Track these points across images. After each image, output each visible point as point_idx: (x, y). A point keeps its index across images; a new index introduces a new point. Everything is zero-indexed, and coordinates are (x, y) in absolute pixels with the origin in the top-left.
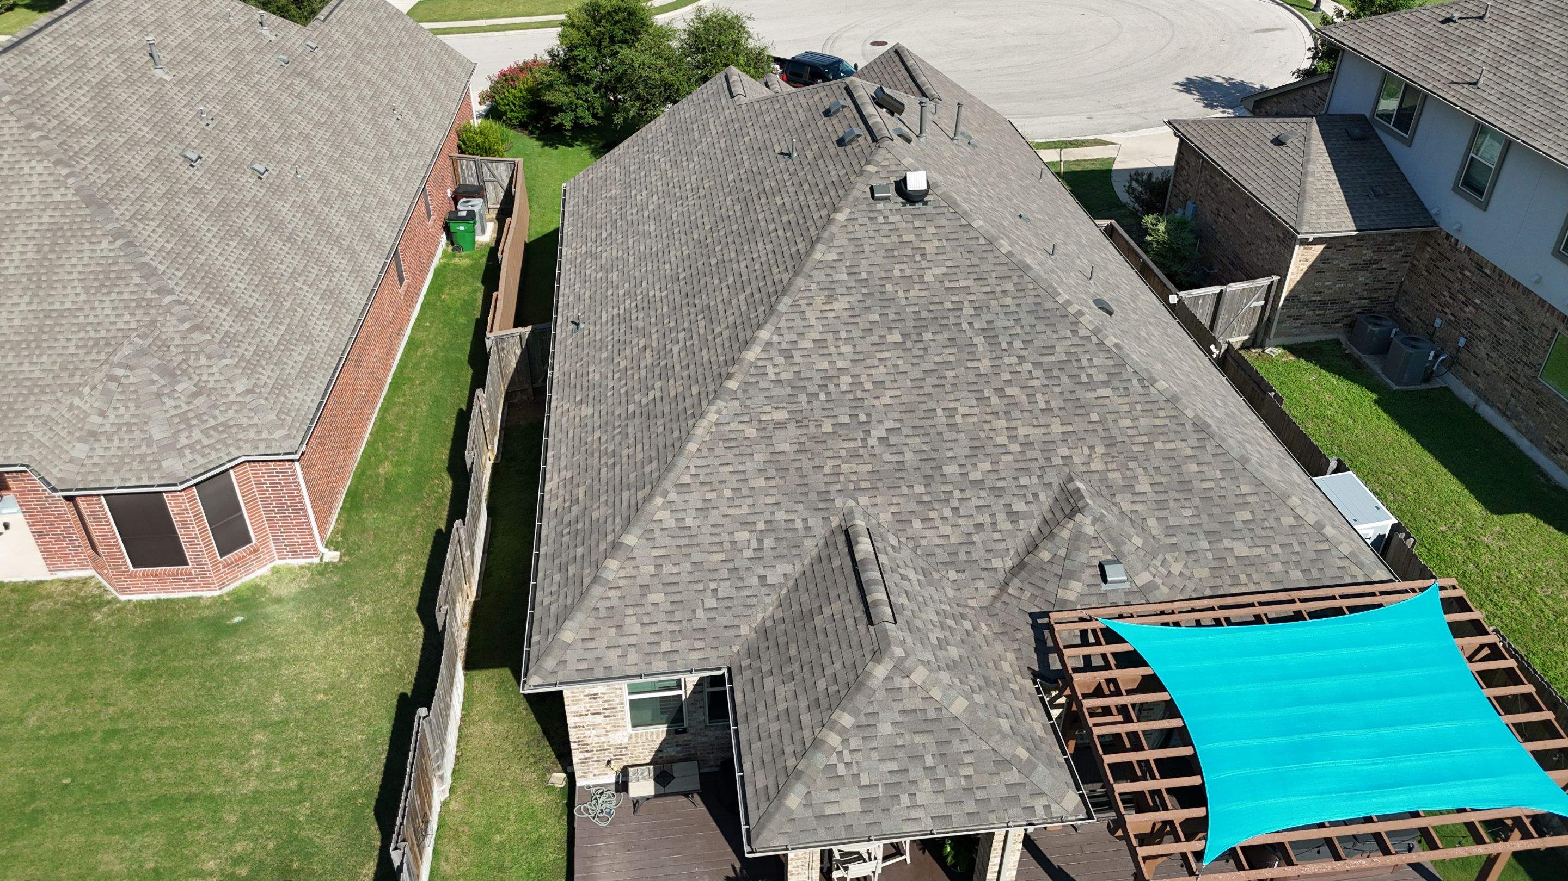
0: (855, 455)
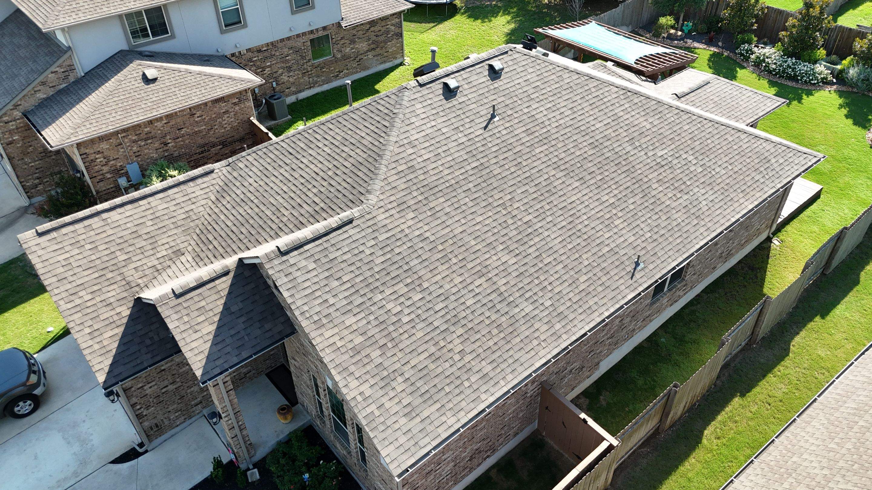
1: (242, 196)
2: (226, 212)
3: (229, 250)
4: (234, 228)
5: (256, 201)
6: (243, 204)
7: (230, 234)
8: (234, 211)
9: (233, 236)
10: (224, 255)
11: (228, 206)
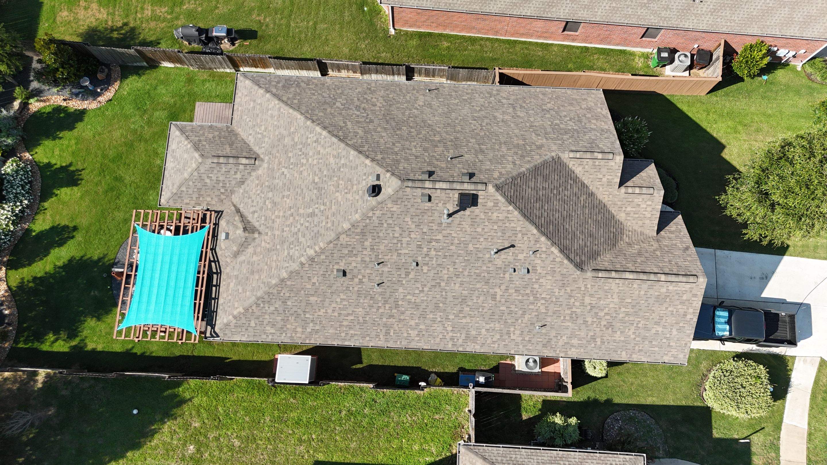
0: (280, 163)
10: (613, 217)
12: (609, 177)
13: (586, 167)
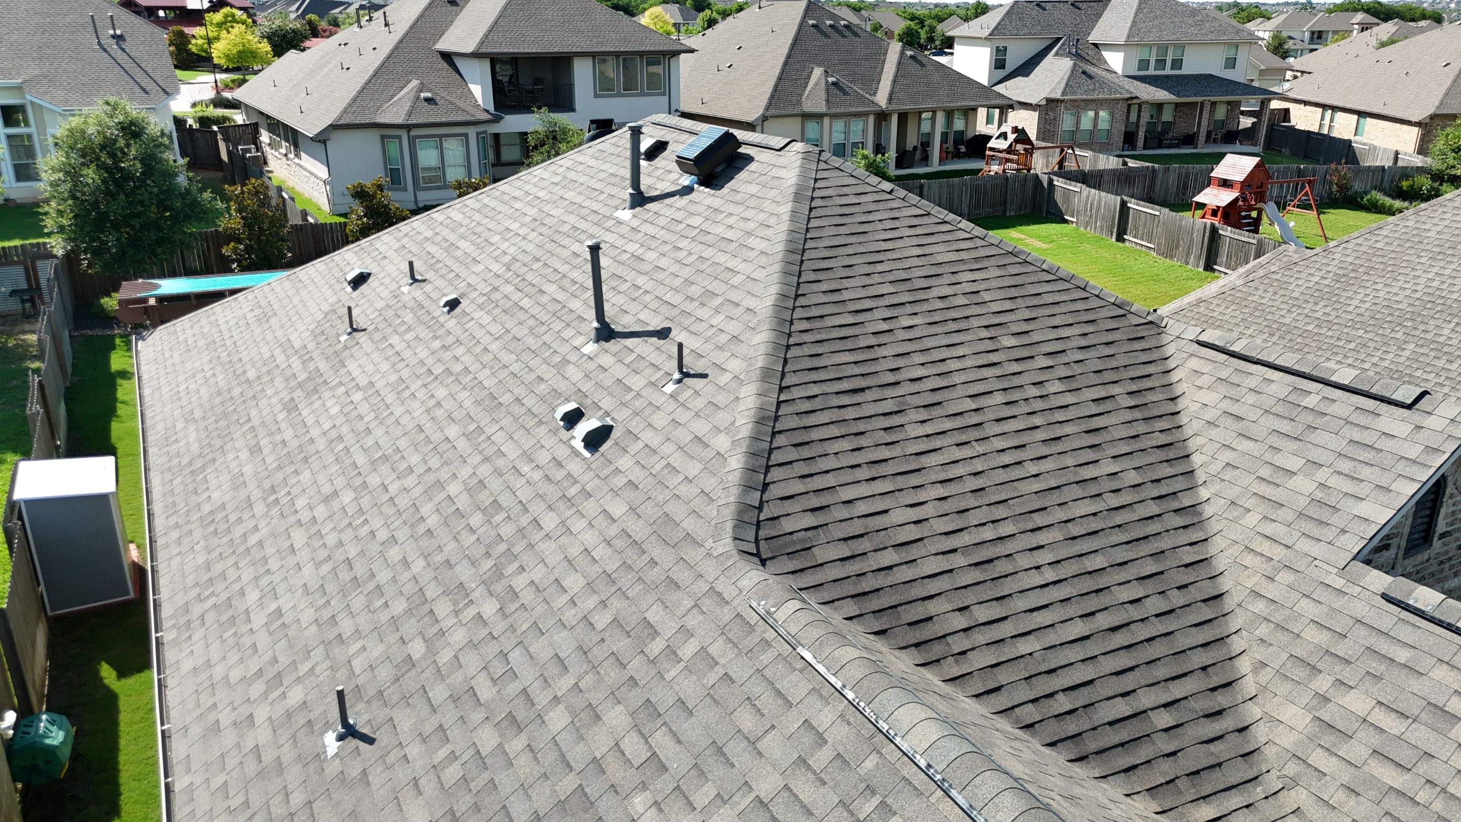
1: (959, 560)
2: (1007, 629)
3: (1199, 659)
4: (1104, 621)
5: (1007, 529)
6: (1002, 567)
7: (1121, 639)
8: (1022, 603)
9: (1141, 632)
10: (1216, 681)
11: (982, 614)
12: (1335, 482)
13: (1251, 398)
